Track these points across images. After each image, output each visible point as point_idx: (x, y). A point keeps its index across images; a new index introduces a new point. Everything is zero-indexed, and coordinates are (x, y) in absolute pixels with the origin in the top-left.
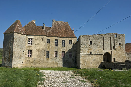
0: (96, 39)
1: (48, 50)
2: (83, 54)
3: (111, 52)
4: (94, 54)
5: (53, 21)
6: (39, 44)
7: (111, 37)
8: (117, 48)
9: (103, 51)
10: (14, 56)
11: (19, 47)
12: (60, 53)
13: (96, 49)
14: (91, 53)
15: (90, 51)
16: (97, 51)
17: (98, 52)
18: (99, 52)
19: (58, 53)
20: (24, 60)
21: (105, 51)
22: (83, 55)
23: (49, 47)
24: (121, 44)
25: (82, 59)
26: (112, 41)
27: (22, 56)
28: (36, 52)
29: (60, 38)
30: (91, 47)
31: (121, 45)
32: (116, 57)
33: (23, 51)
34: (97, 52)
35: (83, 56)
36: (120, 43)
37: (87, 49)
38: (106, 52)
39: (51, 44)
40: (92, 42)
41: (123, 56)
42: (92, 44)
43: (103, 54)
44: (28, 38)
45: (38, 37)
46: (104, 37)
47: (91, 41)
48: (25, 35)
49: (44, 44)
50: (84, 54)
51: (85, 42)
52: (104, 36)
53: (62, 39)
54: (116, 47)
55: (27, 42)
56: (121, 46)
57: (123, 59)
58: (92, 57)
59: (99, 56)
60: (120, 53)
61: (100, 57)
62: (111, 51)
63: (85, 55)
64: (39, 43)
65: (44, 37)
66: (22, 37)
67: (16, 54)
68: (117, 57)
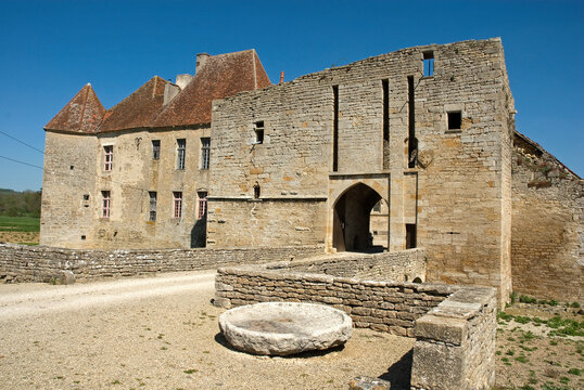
0: (287, 105)
1: (152, 189)
2: (220, 200)
3: (386, 180)
4: (275, 200)
5: (198, 59)
6: (128, 165)
7: (385, 83)
8: (431, 153)
9: (332, 177)
10: (44, 214)
11: (67, 183)
12: (189, 199)
13: (287, 169)
14: (257, 190)
15: (252, 184)
16: (288, 179)
17: (296, 183)
18: (303, 187)
19: (184, 199)
20: (92, 228)
21: (344, 177)
22: (217, 207)
23: (156, 174)
24: (464, 115)
25: (216, 225)
26: (398, 102)
27: (81, 215)
28: (121, 199)
29: (193, 132)
30: (259, 159)
31: (465, 125)
32: (422, 215)
33: (87, 197)
34: (292, 183)
35: (219, 210)
36: (454, 108)
37: (239, 172)
38: (350, 183)
39: (161, 161)
40: (267, 129)
41: (479, 210)
42: (267, 139)
43: (325, 200)
44: (103, 145)
45: (127, 136)
46: (336, 89)
47: (260, 124)
48: (96, 138)
49: (142, 164)
50: (224, 200)
51: (233, 135)
52: (337, 78)
53: (200, 133)
54: (421, 146)
55: (99, 162)
56: (466, 134)
57: (478, 231)
58: (260, 217)
59: (303, 212)
60: (456, 183)
61: (306, 214)
62: (388, 175)
63: (229, 204)
64: (128, 161)
65: (143, 135)
66: (81, 144)
67: (54, 207)
68: (430, 215)
